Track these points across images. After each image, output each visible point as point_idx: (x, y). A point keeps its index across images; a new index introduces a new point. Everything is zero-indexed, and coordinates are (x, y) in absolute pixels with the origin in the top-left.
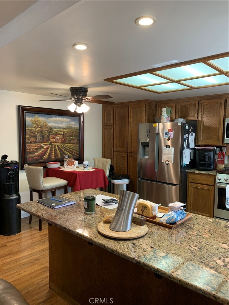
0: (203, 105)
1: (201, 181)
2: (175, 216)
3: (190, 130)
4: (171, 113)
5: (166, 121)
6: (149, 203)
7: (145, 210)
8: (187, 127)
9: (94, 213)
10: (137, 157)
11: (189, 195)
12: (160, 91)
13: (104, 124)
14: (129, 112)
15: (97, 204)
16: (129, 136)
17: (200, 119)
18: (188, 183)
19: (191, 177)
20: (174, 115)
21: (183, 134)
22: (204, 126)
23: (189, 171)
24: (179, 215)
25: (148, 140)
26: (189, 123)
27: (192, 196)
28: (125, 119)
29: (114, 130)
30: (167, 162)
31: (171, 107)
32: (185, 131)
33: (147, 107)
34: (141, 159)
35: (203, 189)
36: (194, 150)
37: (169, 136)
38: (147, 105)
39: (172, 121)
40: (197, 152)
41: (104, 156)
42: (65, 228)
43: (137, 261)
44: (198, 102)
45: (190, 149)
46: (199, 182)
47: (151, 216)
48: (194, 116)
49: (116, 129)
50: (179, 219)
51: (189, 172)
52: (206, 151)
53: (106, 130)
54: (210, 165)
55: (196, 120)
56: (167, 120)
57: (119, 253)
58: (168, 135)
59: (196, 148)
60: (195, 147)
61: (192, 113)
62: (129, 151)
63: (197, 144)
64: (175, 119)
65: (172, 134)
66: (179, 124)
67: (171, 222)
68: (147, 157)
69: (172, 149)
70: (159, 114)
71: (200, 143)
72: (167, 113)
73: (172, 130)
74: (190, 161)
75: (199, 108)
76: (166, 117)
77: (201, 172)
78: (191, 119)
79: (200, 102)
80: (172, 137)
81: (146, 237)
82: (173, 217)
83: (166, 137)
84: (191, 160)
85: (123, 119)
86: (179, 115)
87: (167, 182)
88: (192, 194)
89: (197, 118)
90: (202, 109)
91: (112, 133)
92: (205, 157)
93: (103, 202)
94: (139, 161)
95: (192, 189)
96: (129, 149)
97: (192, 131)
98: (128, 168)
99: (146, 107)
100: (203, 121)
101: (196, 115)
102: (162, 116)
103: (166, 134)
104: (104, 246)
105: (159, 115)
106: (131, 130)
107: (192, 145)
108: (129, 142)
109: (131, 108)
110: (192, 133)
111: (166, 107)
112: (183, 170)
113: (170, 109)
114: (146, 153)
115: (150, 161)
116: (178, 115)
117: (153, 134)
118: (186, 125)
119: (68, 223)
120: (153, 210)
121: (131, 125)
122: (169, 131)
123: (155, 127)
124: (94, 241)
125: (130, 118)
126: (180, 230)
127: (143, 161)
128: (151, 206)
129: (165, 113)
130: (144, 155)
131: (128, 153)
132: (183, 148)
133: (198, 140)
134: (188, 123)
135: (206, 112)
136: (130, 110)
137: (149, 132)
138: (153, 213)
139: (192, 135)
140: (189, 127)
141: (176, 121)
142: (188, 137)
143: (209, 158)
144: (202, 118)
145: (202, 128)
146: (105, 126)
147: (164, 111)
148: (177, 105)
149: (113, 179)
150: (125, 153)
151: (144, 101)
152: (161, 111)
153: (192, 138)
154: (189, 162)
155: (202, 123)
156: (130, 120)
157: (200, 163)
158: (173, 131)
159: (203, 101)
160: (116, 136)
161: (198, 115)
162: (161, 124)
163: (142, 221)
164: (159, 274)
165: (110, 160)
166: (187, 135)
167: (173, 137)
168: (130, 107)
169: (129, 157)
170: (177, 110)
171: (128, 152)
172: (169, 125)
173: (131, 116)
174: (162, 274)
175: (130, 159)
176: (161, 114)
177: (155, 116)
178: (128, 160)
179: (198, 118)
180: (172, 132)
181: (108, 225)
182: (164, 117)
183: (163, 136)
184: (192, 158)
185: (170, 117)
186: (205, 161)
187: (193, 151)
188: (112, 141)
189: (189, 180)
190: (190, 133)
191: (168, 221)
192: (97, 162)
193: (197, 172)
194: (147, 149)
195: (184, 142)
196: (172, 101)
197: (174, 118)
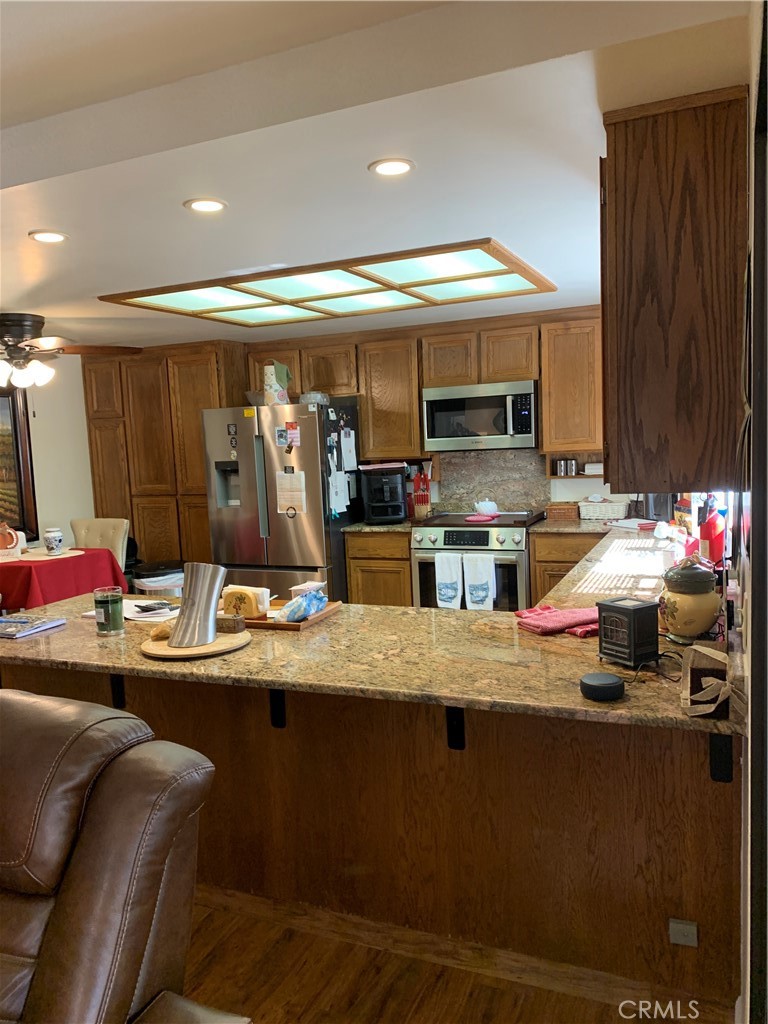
0: (367, 354)
1: (379, 551)
2: (305, 604)
3: (342, 423)
4: (289, 379)
5: (277, 400)
6: (248, 590)
7: (242, 606)
8: (333, 417)
9: (122, 631)
10: (206, 507)
11: (354, 589)
12: (253, 321)
13: (91, 412)
14: (171, 375)
15: (126, 619)
16: (177, 447)
17: (363, 392)
18: (348, 560)
19: (354, 546)
20: (298, 383)
21: (325, 435)
22: (374, 409)
23: (348, 529)
24: (311, 600)
25: (233, 456)
26: (337, 403)
27: (360, 593)
28: (160, 397)
29: (128, 432)
30: (291, 512)
31: (288, 361)
32: (327, 427)
33: (221, 362)
34: (219, 510)
35: (387, 572)
36: (357, 473)
37: (289, 440)
38: (221, 356)
39: (294, 399)
40: (363, 477)
41: (101, 512)
42: (66, 663)
43: (235, 679)
44: (356, 347)
45: (346, 472)
46: (373, 554)
47: (256, 615)
48: (348, 385)
49: (134, 426)
50: (313, 611)
51: (349, 533)
52: (383, 475)
53: (100, 431)
54: (396, 509)
55: (355, 397)
56: (281, 397)
57: (197, 677)
58: (286, 438)
59: (361, 467)
60: (358, 465)
61: (342, 376)
62: (180, 490)
63: (362, 459)
64: (303, 393)
65: (295, 435)
66: (313, 409)
67: (296, 617)
68: (235, 503)
69: (300, 476)
70: (258, 380)
71: (370, 455)
72: (279, 379)
73: (294, 425)
74: (349, 503)
75: (360, 363)
76: (276, 391)
77: (376, 529)
78: (343, 392)
79: (360, 348)
80: (297, 443)
81: (248, 649)
82: (300, 606)
83: (280, 443)
84: (350, 499)
85: (152, 397)
86: (310, 383)
87: (299, 564)
88: (360, 587)
89: (355, 389)
90: (365, 367)
91: (123, 441)
92: (381, 490)
93: (138, 612)
94: (213, 517)
95: (360, 575)
96: (178, 485)
97: (346, 425)
98: (184, 541)
99: (217, 362)
100: (372, 399)
101: (354, 382)
102: (265, 387)
103: (281, 436)
104: (165, 672)
105: (258, 384)
106: (181, 428)
107: (350, 461)
108: (178, 463)
109: (174, 363)
110: (347, 429)
111: (275, 362)
112: (332, 528)
113: (285, 367)
114: (233, 492)
115: (244, 516)
116: (307, 382)
117: (245, 436)
118: (330, 410)
119: (66, 655)
120: (258, 601)
121: (179, 414)
122: (287, 428)
123: (250, 419)
124: (139, 671)
125: (174, 393)
126: (315, 630)
127: (226, 516)
128: (254, 594)
129: (274, 378)
130: (227, 497)
131: (179, 497)
132: (327, 471)
133: (363, 447)
134: (335, 403)
135: (377, 374)
136: (170, 369)
137: (236, 433)
138: (260, 607)
139: (348, 435)
140: (337, 415)
141: (303, 401)
142: (339, 442)
143: (393, 491)
144: (369, 388)
145: (370, 415)
146: (97, 420)
147: (269, 375)
148: (304, 355)
149: (139, 577)
150: (169, 499)
151: (211, 343)
152: (262, 374)
153: (348, 443)
154: (347, 507)
155: (370, 402)
156: (176, 399)
157: (373, 507)
158: (298, 428)
159: (368, 346)
160: (135, 448)
161: (358, 382)
162: (265, 411)
163: (238, 623)
164: (276, 687)
165: (126, 521)
166: (334, 436)
167: (299, 444)
168: (169, 361)
169: (181, 509)
170: (304, 368)
171: (176, 495)
172: (287, 412)
173: (177, 386)
174: (280, 685)
175: (187, 514)
176: (262, 381)
177: (247, 387)
178: (181, 516)
179: (358, 389)
180: (294, 431)
181: (166, 642)
182: (272, 391)
183: (275, 442)
184: (354, 495)
185: (288, 390)
186: (383, 501)
187: (353, 476)
188: (124, 465)
189: (351, 553)
190: (342, 432)
191: (291, 617)
192: (83, 533)
193: (367, 529)
194: (233, 480)
195: (329, 455)
196: (288, 343)
197: (298, 391)
